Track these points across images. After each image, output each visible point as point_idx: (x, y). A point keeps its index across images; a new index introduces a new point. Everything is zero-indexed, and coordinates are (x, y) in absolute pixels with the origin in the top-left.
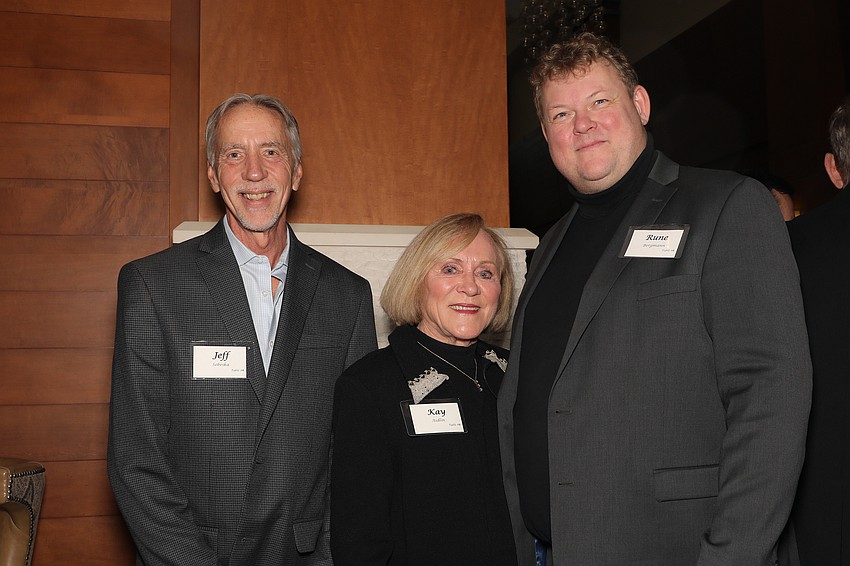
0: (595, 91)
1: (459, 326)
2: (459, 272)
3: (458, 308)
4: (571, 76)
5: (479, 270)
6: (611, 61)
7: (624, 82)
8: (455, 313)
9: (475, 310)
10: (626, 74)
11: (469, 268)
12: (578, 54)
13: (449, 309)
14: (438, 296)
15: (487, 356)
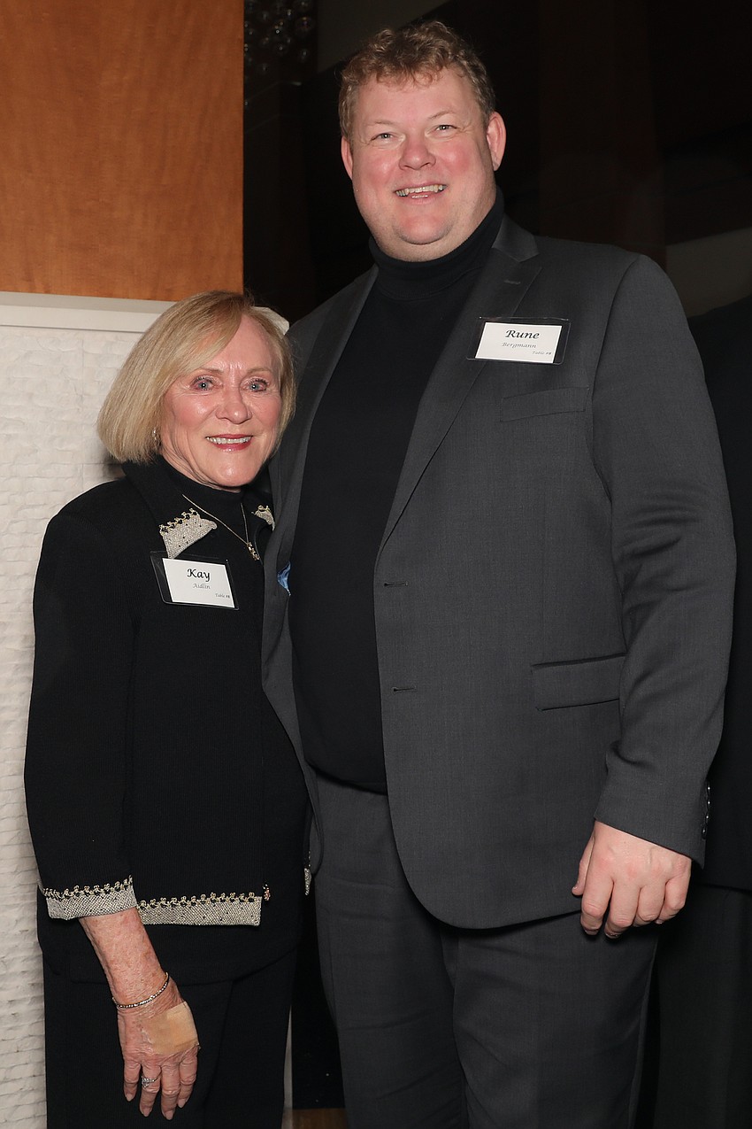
0: (441, 110)
1: (224, 469)
2: (217, 387)
3: (219, 441)
4: (410, 82)
5: (247, 381)
6: (466, 71)
7: (480, 104)
8: (215, 450)
9: (246, 443)
10: (484, 93)
11: (233, 380)
12: (425, 52)
13: (205, 443)
14: (189, 424)
15: (258, 513)
